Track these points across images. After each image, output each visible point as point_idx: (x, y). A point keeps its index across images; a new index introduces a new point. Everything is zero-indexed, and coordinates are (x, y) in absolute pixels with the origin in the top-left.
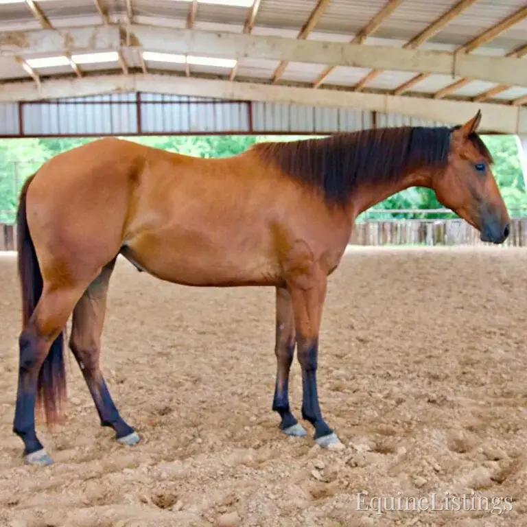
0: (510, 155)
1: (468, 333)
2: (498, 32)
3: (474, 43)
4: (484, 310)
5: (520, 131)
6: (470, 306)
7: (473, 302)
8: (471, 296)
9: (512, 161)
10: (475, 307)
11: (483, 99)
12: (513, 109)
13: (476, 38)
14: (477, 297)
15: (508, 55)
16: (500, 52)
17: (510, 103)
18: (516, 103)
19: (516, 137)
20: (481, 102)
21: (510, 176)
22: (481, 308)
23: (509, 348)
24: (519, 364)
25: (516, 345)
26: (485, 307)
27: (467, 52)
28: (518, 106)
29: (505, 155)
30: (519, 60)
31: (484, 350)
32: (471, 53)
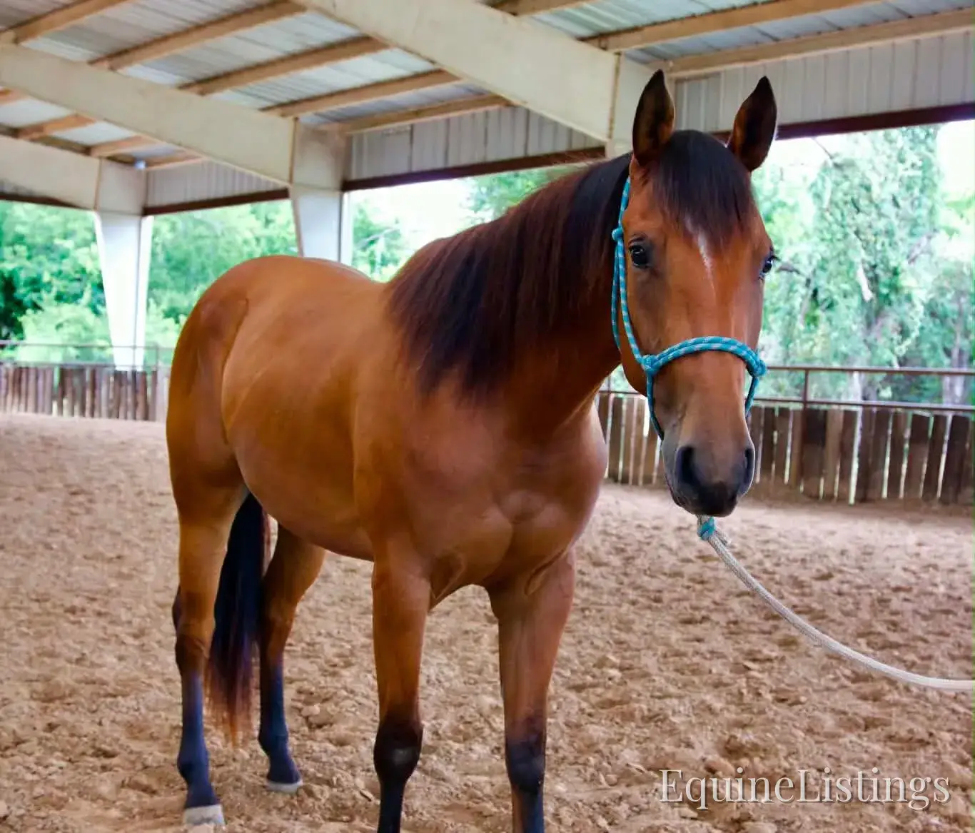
0: (78, 246)
1: (27, 609)
2: (82, 15)
3: (32, 26)
4: (48, 553)
5: (101, 204)
6: (17, 542)
7: (21, 532)
8: (16, 521)
9: (82, 257)
10: (28, 547)
11: (36, 135)
12: (92, 162)
13: (37, 18)
14: (27, 522)
15: (92, 62)
16: (79, 53)
17: (87, 150)
18: (97, 153)
19: (93, 216)
20: (33, 140)
21: (76, 284)
22: (40, 548)
23: (123, 649)
24: (162, 696)
25: (137, 643)
26: (48, 547)
27: (16, 41)
28: (100, 158)
29: (68, 244)
30: (111, 74)
31: (76, 656)
32: (24, 44)
